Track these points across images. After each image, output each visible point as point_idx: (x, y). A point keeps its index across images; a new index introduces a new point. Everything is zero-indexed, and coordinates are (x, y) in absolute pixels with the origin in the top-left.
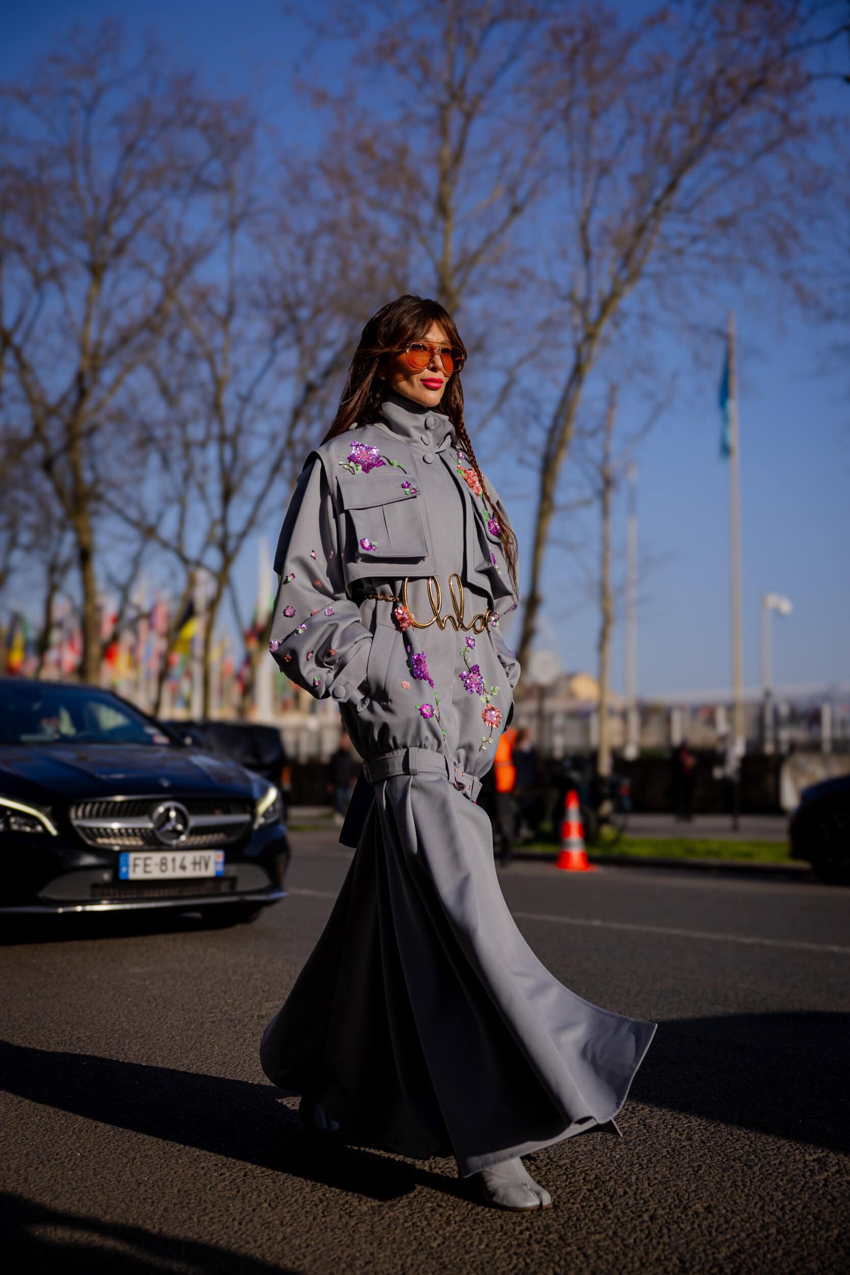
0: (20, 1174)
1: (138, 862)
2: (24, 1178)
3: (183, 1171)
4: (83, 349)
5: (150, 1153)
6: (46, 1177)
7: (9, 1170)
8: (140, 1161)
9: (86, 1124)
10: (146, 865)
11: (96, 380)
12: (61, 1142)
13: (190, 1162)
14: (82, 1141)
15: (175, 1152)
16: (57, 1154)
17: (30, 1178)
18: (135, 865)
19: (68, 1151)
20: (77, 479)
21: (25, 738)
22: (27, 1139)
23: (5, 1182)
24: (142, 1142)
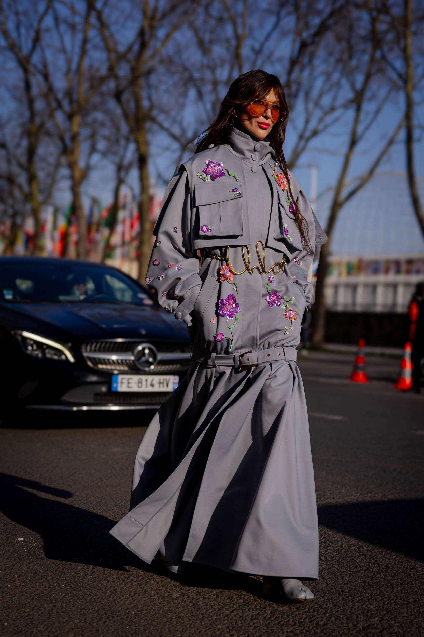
0: (93, 626)
1: (124, 381)
2: (96, 630)
3: (205, 631)
4: (144, 13)
5: (182, 615)
6: (111, 630)
7: (86, 623)
8: (175, 621)
9: (138, 589)
10: (128, 383)
11: (153, 35)
12: (122, 602)
13: (210, 624)
14: (136, 602)
15: (200, 616)
16: (119, 612)
17: (100, 629)
18: (122, 383)
19: (126, 610)
20: (138, 106)
21: (62, 298)
22: (98, 598)
23: (83, 632)
24: (176, 606)
